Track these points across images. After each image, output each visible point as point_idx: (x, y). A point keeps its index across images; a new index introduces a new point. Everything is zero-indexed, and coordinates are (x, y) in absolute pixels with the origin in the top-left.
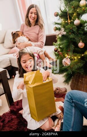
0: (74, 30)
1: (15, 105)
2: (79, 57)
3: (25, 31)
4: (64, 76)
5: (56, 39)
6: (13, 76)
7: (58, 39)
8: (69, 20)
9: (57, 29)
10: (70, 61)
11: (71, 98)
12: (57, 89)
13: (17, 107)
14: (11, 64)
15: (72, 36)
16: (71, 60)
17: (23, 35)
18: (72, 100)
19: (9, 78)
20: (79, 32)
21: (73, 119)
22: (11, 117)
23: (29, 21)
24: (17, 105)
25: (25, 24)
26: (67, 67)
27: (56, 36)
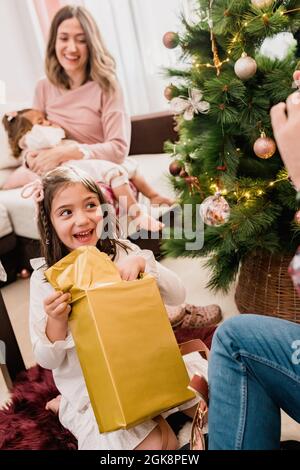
0: (237, 95)
1: (31, 379)
2: (260, 192)
3: (53, 107)
4: (211, 263)
5: (176, 129)
6: (24, 272)
7: (181, 127)
8: (215, 58)
9: (174, 93)
10: (228, 208)
11: (232, 345)
12: (188, 312)
13: (38, 386)
14: (12, 226)
15: (228, 117)
16: (232, 201)
17: (45, 122)
18: (234, 350)
19: (5, 280)
20: (254, 100)
21: (241, 420)
22: (18, 428)
23: (58, 69)
24: (39, 380)
25: (48, 81)
26: (217, 229)
27: (175, 118)
